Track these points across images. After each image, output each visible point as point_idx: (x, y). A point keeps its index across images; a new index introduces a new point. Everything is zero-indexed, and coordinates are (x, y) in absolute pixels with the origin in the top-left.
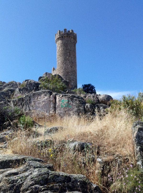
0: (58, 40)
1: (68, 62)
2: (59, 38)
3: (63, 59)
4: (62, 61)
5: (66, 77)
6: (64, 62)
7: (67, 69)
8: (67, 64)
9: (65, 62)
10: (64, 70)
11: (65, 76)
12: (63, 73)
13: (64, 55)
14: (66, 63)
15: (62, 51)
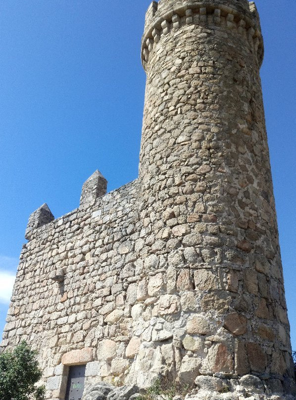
0: (175, 24)
1: (249, 155)
2: (188, 12)
3: (214, 130)
4: (203, 138)
5: (236, 265)
6: (217, 148)
7: (242, 205)
8: (244, 168)
9: (226, 151)
10: (220, 200)
11: (228, 254)
12: (212, 228)
13: (221, 108)
14: (233, 155)
15: (207, 80)
